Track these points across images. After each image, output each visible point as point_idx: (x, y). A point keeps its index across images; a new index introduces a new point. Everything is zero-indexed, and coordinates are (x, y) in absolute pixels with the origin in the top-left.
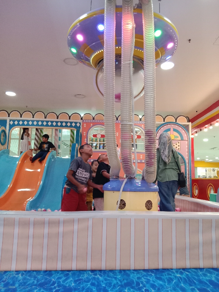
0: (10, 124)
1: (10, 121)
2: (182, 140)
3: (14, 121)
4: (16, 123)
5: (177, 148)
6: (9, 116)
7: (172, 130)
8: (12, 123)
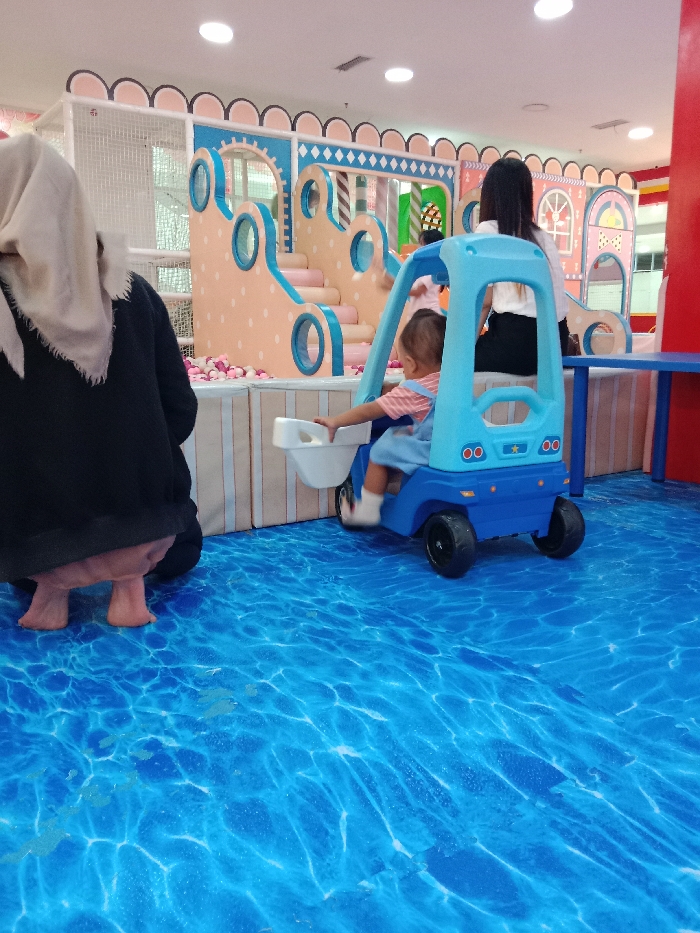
0: (300, 155)
1: (300, 144)
2: (625, 230)
3: (310, 146)
4: (315, 152)
5: (617, 248)
6: (293, 128)
7: (613, 204)
8: (304, 151)
